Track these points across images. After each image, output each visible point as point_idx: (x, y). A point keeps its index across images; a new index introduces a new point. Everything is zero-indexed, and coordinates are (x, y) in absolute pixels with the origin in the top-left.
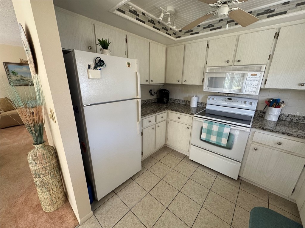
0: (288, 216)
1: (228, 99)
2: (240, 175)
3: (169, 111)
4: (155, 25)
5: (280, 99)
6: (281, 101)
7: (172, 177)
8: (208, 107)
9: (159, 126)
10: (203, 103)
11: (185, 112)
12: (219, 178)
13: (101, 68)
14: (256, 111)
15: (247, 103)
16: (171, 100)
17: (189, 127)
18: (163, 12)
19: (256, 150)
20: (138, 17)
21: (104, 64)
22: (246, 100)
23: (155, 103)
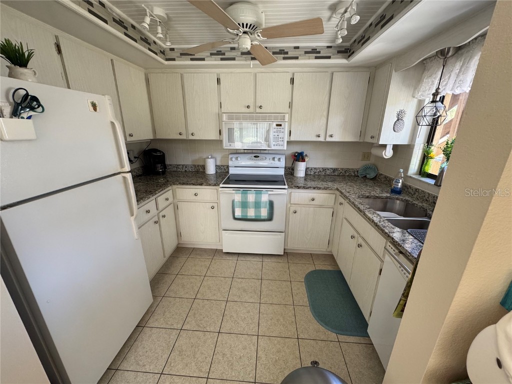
0: (330, 268)
1: (255, 157)
2: (286, 248)
3: (175, 187)
4: (127, 30)
5: (303, 152)
6: (304, 155)
7: (209, 288)
8: (232, 171)
9: (164, 216)
10: (223, 166)
11: (205, 184)
12: (266, 260)
13: (31, 113)
14: (285, 168)
15: (276, 159)
16: (170, 167)
17: (214, 204)
18: (148, 14)
19: (295, 213)
20: (91, 8)
21: (39, 105)
22: (274, 156)
23: (140, 176)
